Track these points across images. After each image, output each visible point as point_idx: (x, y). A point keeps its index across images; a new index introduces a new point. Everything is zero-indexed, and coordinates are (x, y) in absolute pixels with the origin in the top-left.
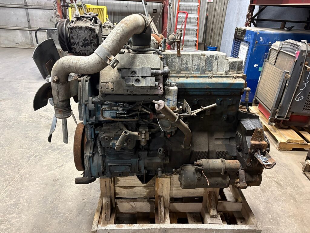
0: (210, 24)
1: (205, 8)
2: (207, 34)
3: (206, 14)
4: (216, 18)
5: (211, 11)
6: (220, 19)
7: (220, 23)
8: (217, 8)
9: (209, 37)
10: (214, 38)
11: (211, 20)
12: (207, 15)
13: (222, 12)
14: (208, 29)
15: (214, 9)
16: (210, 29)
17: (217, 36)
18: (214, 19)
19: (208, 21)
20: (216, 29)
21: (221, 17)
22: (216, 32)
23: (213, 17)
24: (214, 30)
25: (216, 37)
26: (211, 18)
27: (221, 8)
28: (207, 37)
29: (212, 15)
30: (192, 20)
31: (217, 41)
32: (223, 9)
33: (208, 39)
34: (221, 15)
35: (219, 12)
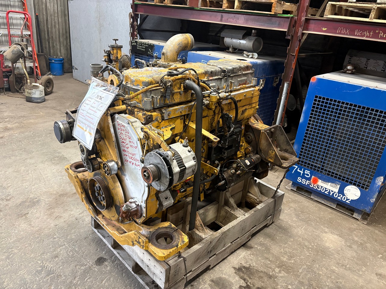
0: (43, 27)
1: (30, 5)
2: (43, 41)
3: (35, 13)
4: (50, 19)
5: (41, 9)
6: (56, 21)
7: (57, 26)
8: (48, 5)
9: (46, 44)
10: (53, 46)
11: (43, 21)
12: (37, 14)
13: (56, 11)
14: (43, 34)
15: (44, 6)
16: (45, 34)
17: (58, 44)
18: (47, 20)
19: (40, 23)
20: (54, 33)
21: (56, 18)
22: (54, 37)
23: (45, 17)
24: (50, 35)
25: (56, 45)
26: (43, 19)
27: (53, 5)
28: (44, 46)
29: (43, 14)
30: (15, 22)
31: (58, 50)
32: (56, 6)
33: (46, 48)
34: (56, 15)
35: (52, 10)
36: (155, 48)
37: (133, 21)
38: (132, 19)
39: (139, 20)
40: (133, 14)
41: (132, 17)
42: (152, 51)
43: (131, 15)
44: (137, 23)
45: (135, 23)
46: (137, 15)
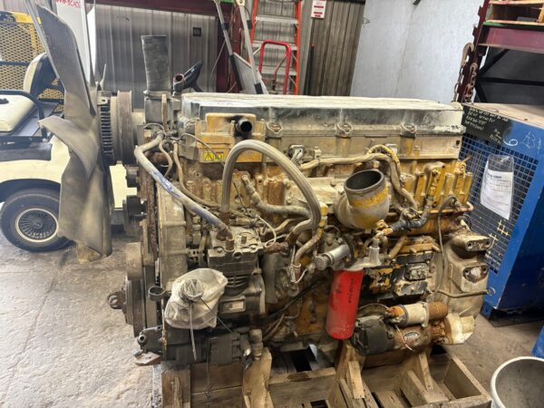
0: (318, 65)
1: (307, 31)
2: (313, 85)
4: (331, 53)
5: (320, 37)
6: (339, 55)
7: (338, 63)
8: (332, 31)
9: (315, 90)
11: (320, 56)
12: (313, 45)
13: (342, 40)
14: (315, 75)
15: (325, 33)
16: (318, 75)
17: (333, 90)
18: (325, 54)
19: (314, 58)
20: (331, 75)
21: (340, 51)
22: (330, 81)
23: (324, 49)
25: (331, 92)
26: (320, 52)
27: (340, 32)
28: (312, 93)
29: (322, 45)
32: (343, 33)
36: (513, 128)
37: (471, 62)
38: (468, 57)
39: (484, 58)
40: (473, 47)
41: (469, 52)
42: (501, 135)
43: (470, 48)
44: (479, 64)
45: (474, 65)
46: (481, 50)
